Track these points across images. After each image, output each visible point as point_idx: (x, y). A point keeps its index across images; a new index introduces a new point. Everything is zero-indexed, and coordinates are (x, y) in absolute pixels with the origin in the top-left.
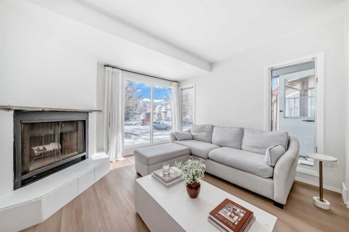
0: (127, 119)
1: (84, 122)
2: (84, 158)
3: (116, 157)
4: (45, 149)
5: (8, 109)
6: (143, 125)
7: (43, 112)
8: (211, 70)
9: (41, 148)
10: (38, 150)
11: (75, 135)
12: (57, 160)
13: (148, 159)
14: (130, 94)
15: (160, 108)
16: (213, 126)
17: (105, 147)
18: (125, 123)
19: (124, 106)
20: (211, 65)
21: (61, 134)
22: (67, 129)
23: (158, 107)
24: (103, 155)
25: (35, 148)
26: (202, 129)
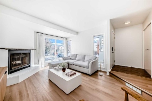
0: (46, 52)
1: (29, 53)
2: (29, 66)
3: (42, 66)
4: (16, 62)
5: (7, 49)
6: (53, 55)
7: (16, 50)
8: (77, 35)
9: (15, 62)
10: (14, 63)
11: (26, 58)
12: (20, 66)
13: (53, 65)
14: (47, 41)
15: (62, 48)
16: (77, 55)
17: (37, 63)
18: (45, 54)
19: (45, 47)
20: (77, 33)
21: (22, 57)
22: (24, 56)
23: (60, 47)
24: (37, 65)
25: (13, 62)
26: (73, 55)
